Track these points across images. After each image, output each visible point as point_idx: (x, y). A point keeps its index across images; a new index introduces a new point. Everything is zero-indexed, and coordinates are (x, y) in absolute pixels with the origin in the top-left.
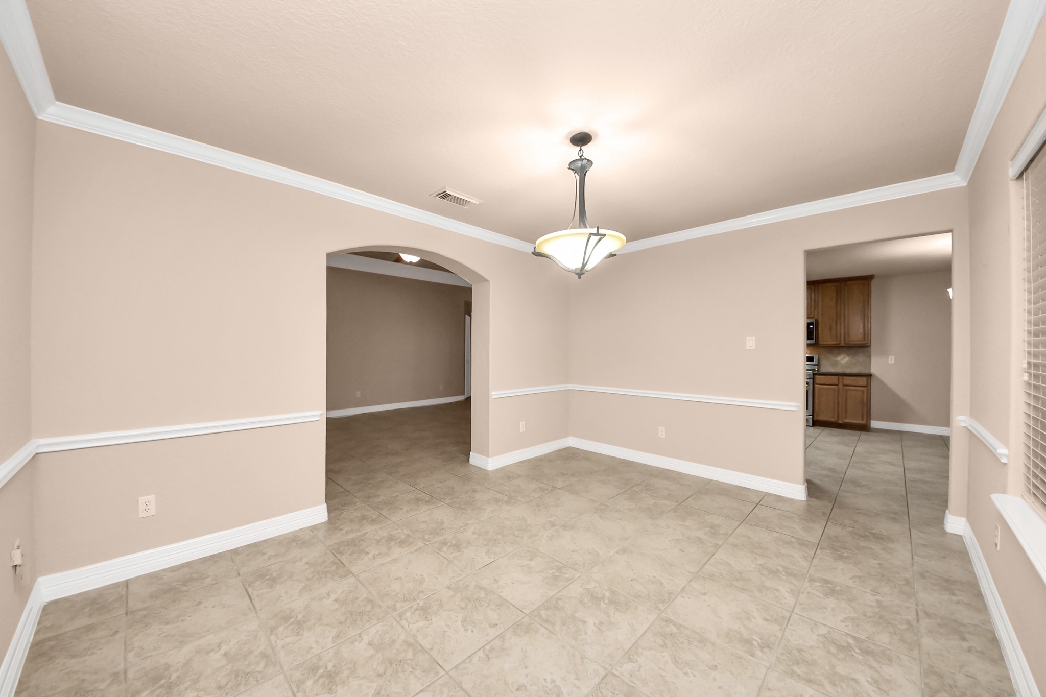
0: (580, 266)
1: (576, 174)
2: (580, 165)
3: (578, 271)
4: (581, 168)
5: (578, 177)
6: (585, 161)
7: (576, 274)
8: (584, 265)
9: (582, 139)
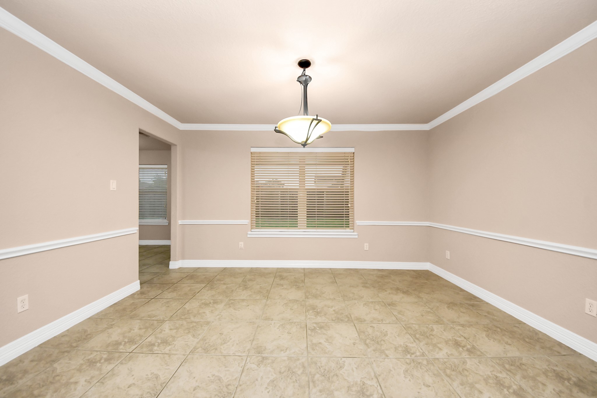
0: (305, 140)
1: (301, 84)
2: (304, 79)
3: (303, 143)
4: (305, 81)
5: (303, 87)
6: (308, 77)
7: (302, 145)
8: (307, 139)
9: (305, 64)
